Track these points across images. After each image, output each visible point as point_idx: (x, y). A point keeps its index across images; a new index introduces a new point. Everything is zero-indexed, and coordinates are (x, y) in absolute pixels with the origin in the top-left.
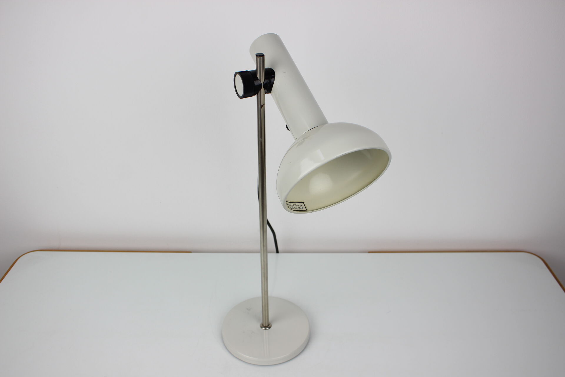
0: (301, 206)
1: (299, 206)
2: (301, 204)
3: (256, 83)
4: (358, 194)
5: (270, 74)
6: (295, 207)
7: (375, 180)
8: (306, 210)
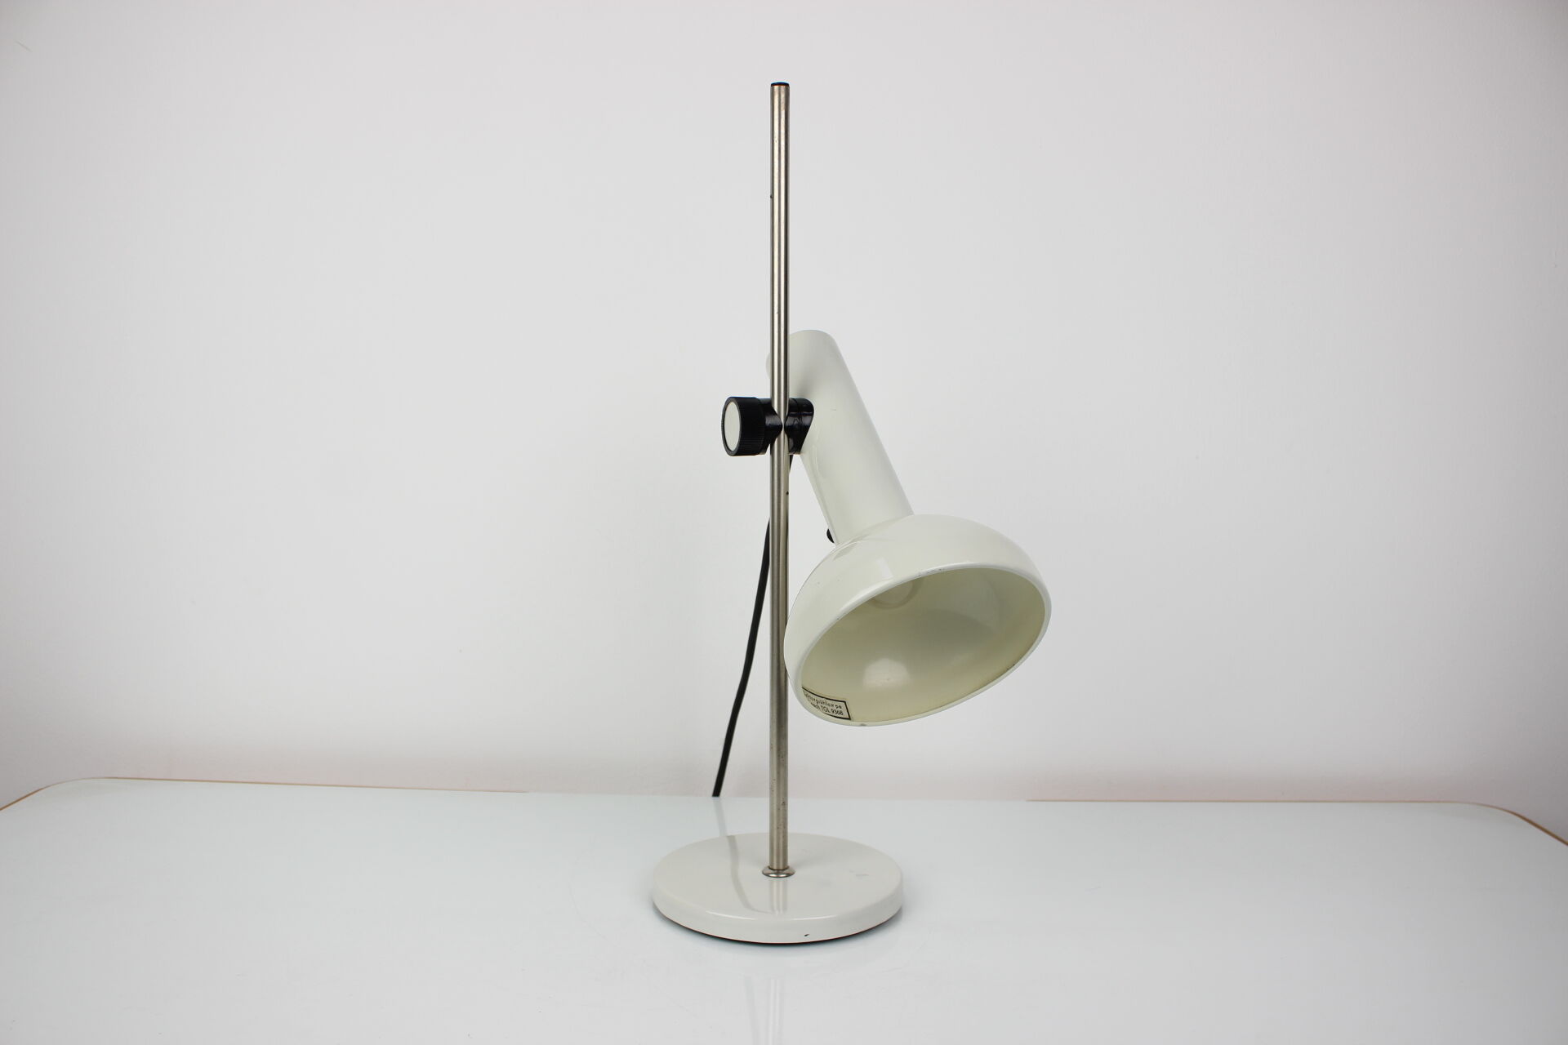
0: (839, 709)
1: (835, 708)
2: (838, 704)
3: (769, 421)
4: (974, 696)
5: (802, 409)
6: (824, 706)
7: (1008, 669)
8: (849, 719)
